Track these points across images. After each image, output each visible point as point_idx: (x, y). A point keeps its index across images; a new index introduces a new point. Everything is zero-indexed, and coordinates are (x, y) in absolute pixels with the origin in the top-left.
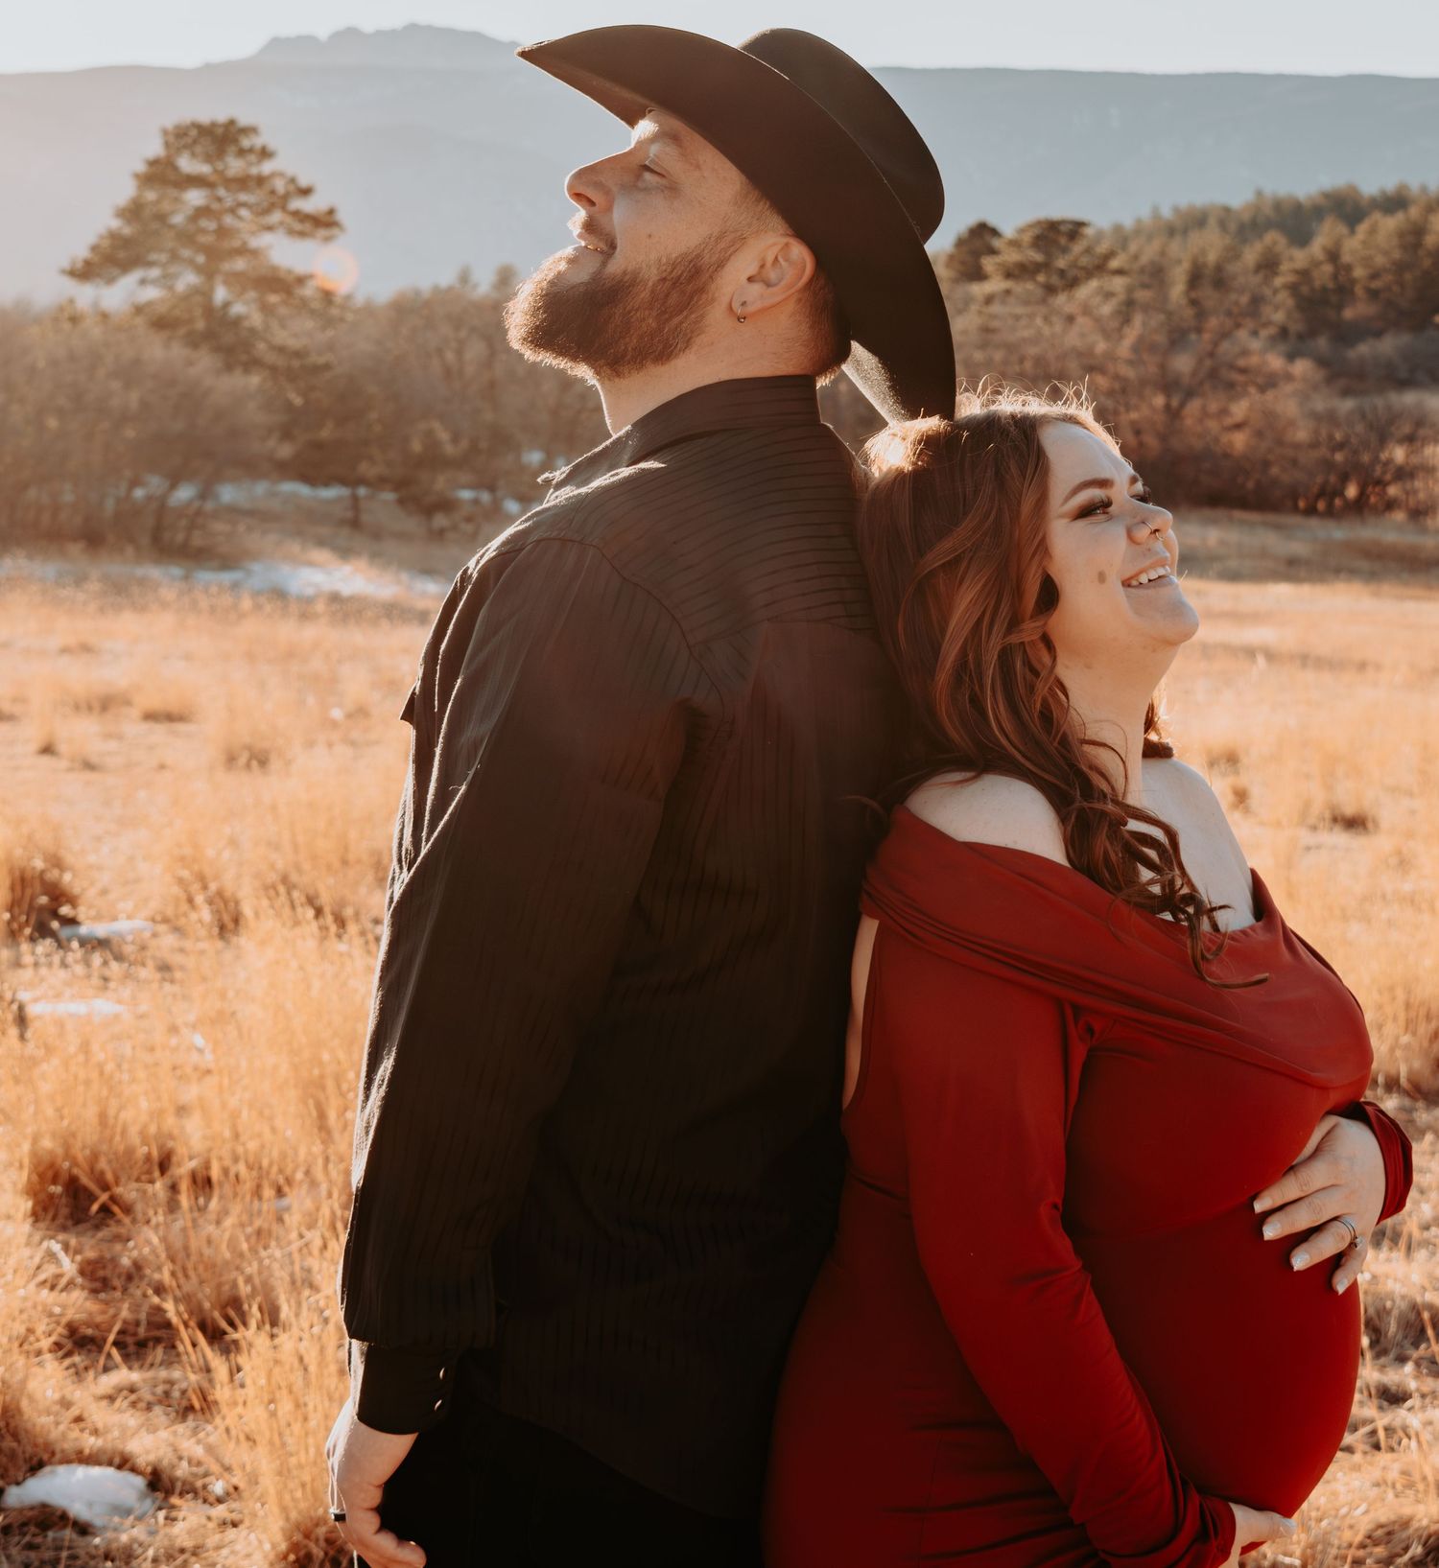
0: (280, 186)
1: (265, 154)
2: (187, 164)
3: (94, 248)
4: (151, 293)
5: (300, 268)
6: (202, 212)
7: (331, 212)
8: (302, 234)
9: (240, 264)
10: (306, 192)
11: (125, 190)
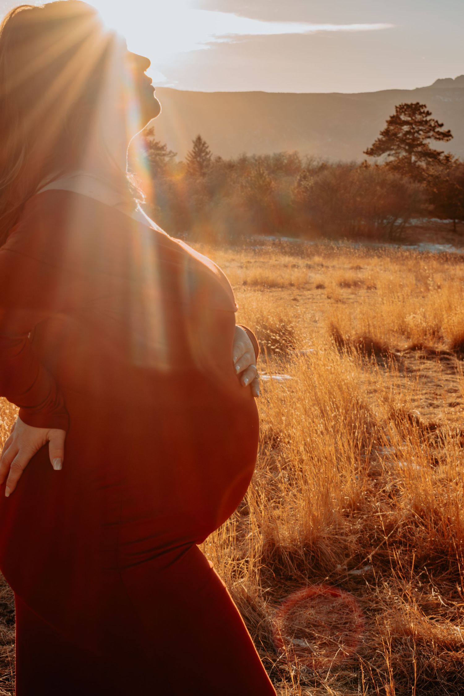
0: (433, 124)
1: (428, 114)
2: (403, 117)
3: (374, 145)
4: (392, 158)
5: (439, 150)
6: (408, 133)
7: (449, 131)
8: (439, 139)
9: (420, 149)
10: (442, 125)
11: (384, 126)
